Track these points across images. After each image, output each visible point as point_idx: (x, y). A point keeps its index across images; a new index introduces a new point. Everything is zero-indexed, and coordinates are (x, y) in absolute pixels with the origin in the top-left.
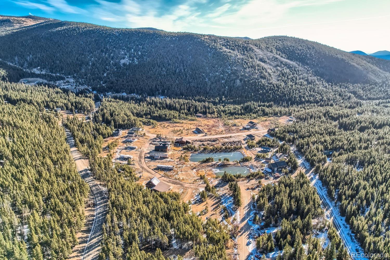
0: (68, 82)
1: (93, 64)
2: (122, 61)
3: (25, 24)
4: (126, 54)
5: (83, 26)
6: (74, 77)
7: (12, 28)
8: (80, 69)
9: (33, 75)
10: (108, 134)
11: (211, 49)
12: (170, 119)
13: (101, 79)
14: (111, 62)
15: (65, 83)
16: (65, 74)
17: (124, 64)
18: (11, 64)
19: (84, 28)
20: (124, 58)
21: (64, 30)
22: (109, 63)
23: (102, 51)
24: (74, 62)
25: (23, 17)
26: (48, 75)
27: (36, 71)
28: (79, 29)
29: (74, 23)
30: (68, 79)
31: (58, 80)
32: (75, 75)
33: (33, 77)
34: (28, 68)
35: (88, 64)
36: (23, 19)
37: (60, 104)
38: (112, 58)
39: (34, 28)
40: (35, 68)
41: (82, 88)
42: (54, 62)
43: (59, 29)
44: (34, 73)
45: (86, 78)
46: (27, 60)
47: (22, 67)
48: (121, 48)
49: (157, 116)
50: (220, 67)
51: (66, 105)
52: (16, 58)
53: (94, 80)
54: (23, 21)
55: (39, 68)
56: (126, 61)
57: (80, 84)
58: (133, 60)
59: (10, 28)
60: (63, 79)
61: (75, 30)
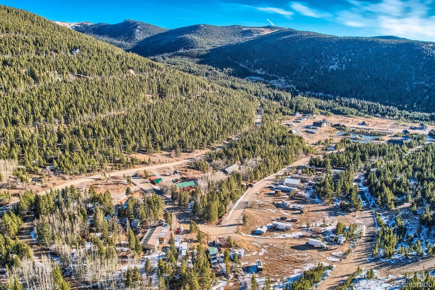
0: (280, 81)
1: (305, 69)
2: (331, 67)
3: (263, 34)
4: (336, 61)
5: (307, 34)
6: (286, 78)
7: (252, 37)
8: (293, 72)
9: (256, 75)
10: (288, 113)
11: (427, 57)
12: (347, 114)
13: (306, 81)
14: (320, 67)
15: (277, 82)
16: (279, 75)
17: (332, 70)
18: (242, 66)
19: (306, 37)
20: (333, 64)
21: (289, 38)
22: (319, 68)
23: (316, 58)
24: (289, 65)
25: (262, 27)
26: (266, 75)
27: (258, 72)
28: (301, 38)
29: (300, 32)
30: (280, 80)
31: (273, 79)
32: (287, 77)
33: (255, 76)
34: (253, 69)
35: (300, 68)
36: (262, 29)
37: (265, 94)
38: (323, 64)
39: (267, 37)
40: (258, 69)
41: (289, 86)
42: (273, 64)
43: (285, 37)
44: (256, 73)
45: (295, 79)
46: (254, 63)
47: (249, 68)
48: (333, 55)
49: (335, 110)
50: (429, 77)
51: (269, 95)
52: (247, 61)
53: (300, 81)
54: (261, 31)
55: (261, 69)
56: (335, 67)
57: (289, 83)
58: (341, 67)
59: (250, 37)
60: (277, 79)
61: (298, 38)
